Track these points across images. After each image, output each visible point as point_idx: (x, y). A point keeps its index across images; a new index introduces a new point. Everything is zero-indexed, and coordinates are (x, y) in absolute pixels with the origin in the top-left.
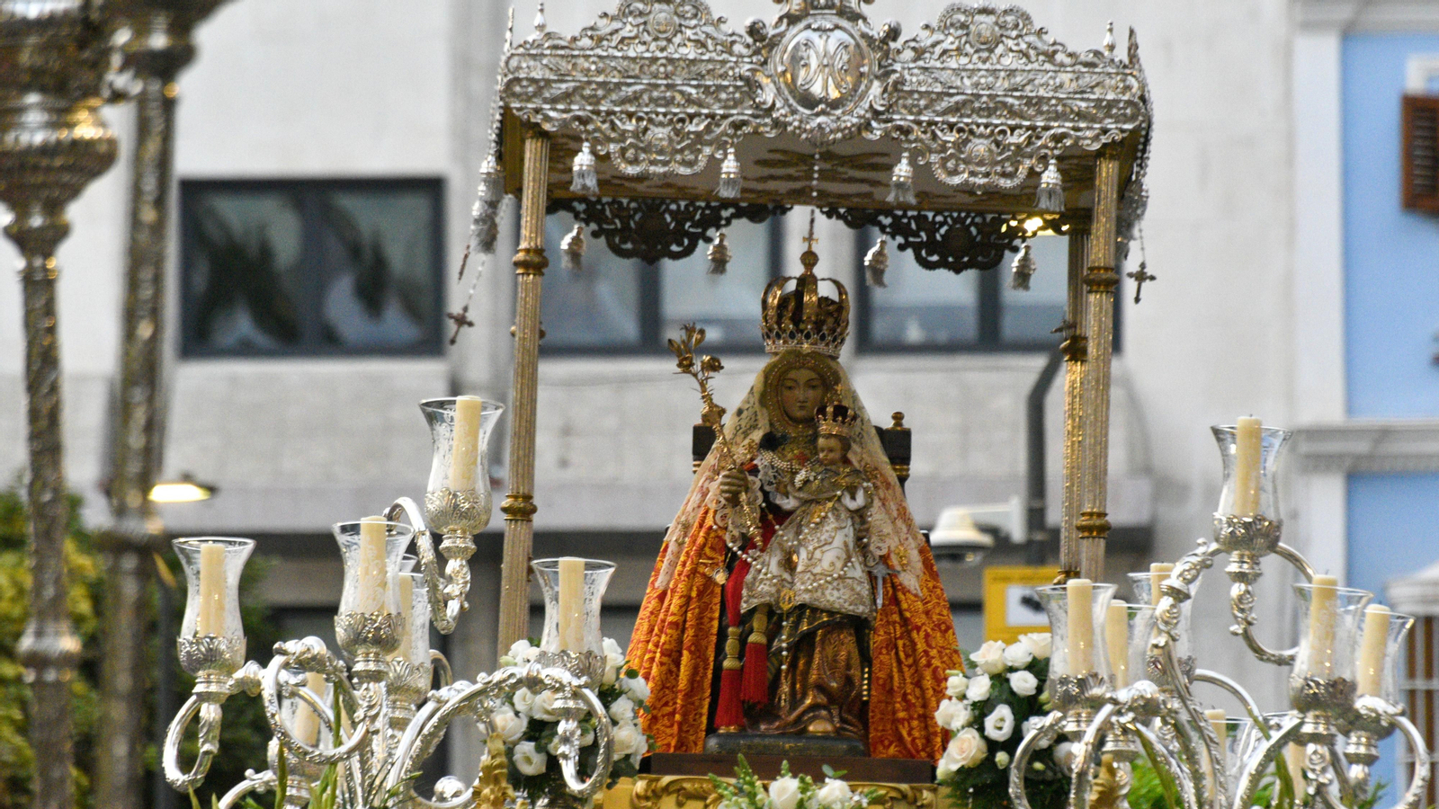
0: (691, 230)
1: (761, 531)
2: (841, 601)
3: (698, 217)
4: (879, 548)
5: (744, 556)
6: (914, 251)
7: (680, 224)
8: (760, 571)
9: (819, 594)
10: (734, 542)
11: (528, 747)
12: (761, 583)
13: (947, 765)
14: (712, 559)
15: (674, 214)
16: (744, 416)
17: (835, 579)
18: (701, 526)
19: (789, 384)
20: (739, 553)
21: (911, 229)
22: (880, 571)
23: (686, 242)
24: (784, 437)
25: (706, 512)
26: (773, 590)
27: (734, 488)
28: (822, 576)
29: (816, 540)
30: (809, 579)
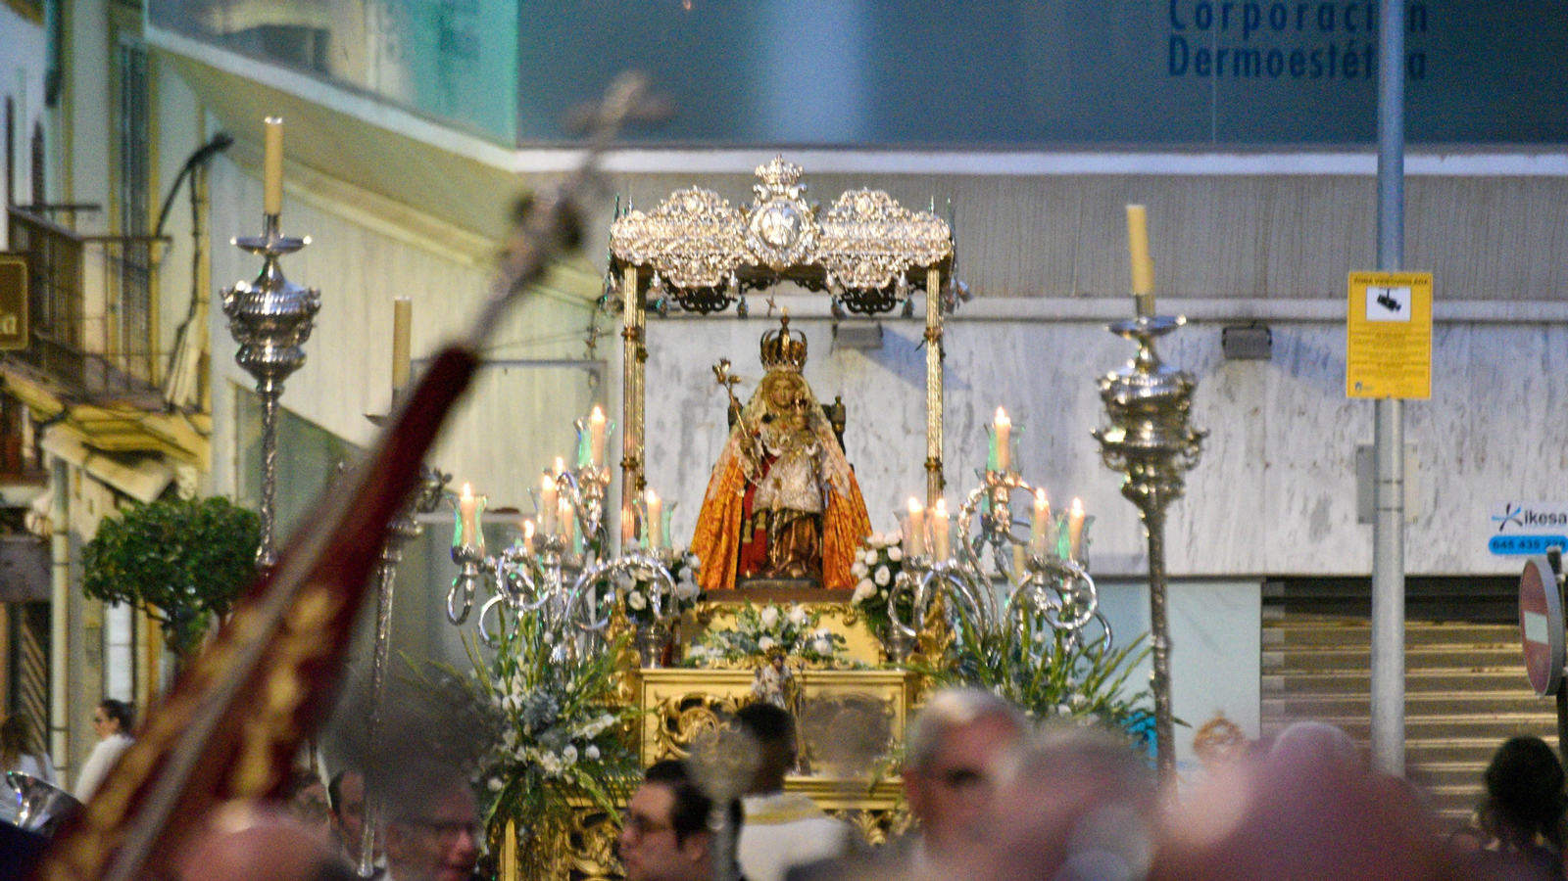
1: (762, 468)
2: (805, 505)
4: (826, 475)
8: (763, 490)
10: (748, 474)
11: (636, 595)
13: (857, 597)
14: (737, 484)
16: (753, 404)
17: (801, 494)
18: (730, 466)
19: (776, 387)
20: (751, 480)
22: (826, 488)
24: (774, 416)
25: (733, 458)
26: (769, 500)
27: (748, 445)
28: (794, 493)
29: (791, 473)
30: (787, 494)
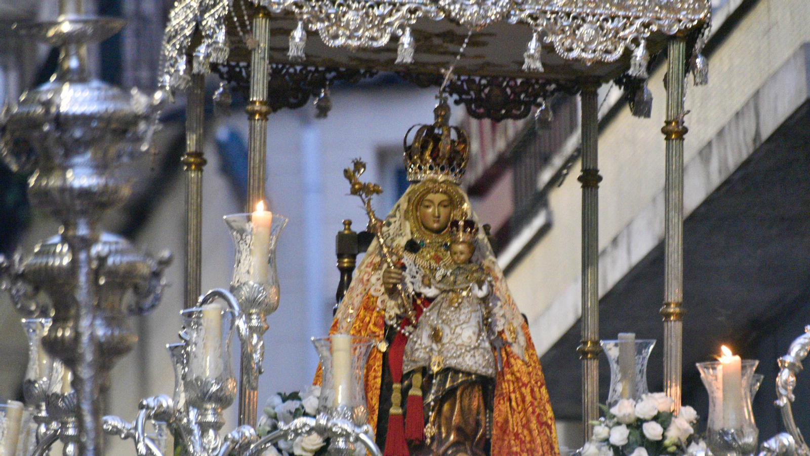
0: (304, 87)
1: (415, 312)
3: (309, 79)
4: (498, 326)
5: (403, 331)
6: (466, 105)
8: (416, 342)
9: (461, 360)
12: (417, 351)
14: (375, 332)
16: (392, 226)
17: (472, 349)
19: (427, 203)
20: (399, 328)
21: (464, 89)
22: (499, 344)
23: (300, 96)
24: (422, 242)
26: (426, 356)
27: (393, 281)
28: (462, 347)
29: (456, 320)
30: (453, 348)
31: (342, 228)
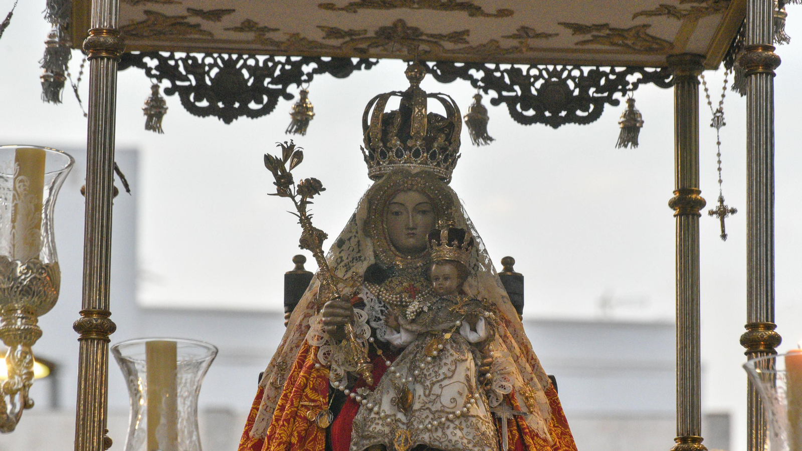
0: (271, 86)
1: (371, 365)
2: (465, 441)
3: (277, 73)
4: (502, 387)
5: (352, 395)
6: (509, 105)
7: (259, 80)
8: (371, 410)
9: (439, 433)
10: (340, 381)
12: (372, 422)
14: (314, 401)
15: (253, 70)
16: (344, 247)
17: (458, 417)
18: (300, 366)
19: (396, 209)
20: (347, 391)
21: (505, 83)
22: (504, 412)
23: (266, 99)
24: (392, 268)
25: (307, 351)
26: (387, 430)
27: (339, 319)
28: (442, 414)
29: (433, 375)
30: (427, 417)
31: (292, 267)
